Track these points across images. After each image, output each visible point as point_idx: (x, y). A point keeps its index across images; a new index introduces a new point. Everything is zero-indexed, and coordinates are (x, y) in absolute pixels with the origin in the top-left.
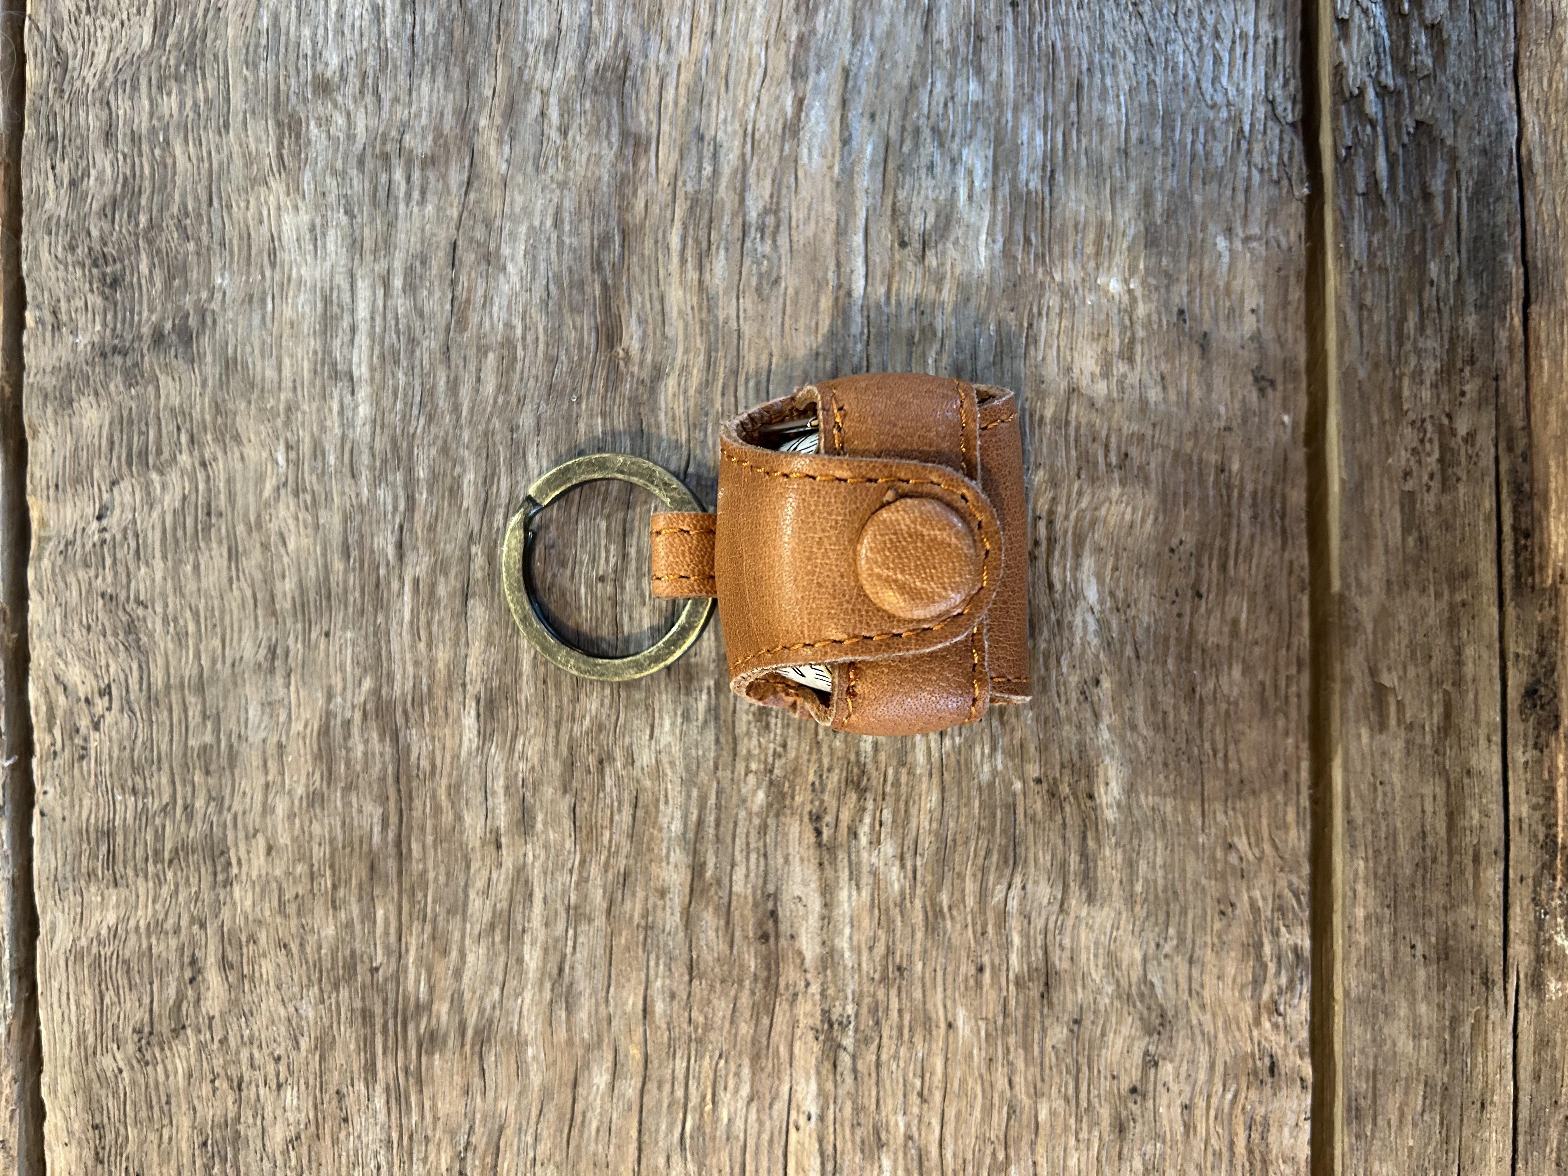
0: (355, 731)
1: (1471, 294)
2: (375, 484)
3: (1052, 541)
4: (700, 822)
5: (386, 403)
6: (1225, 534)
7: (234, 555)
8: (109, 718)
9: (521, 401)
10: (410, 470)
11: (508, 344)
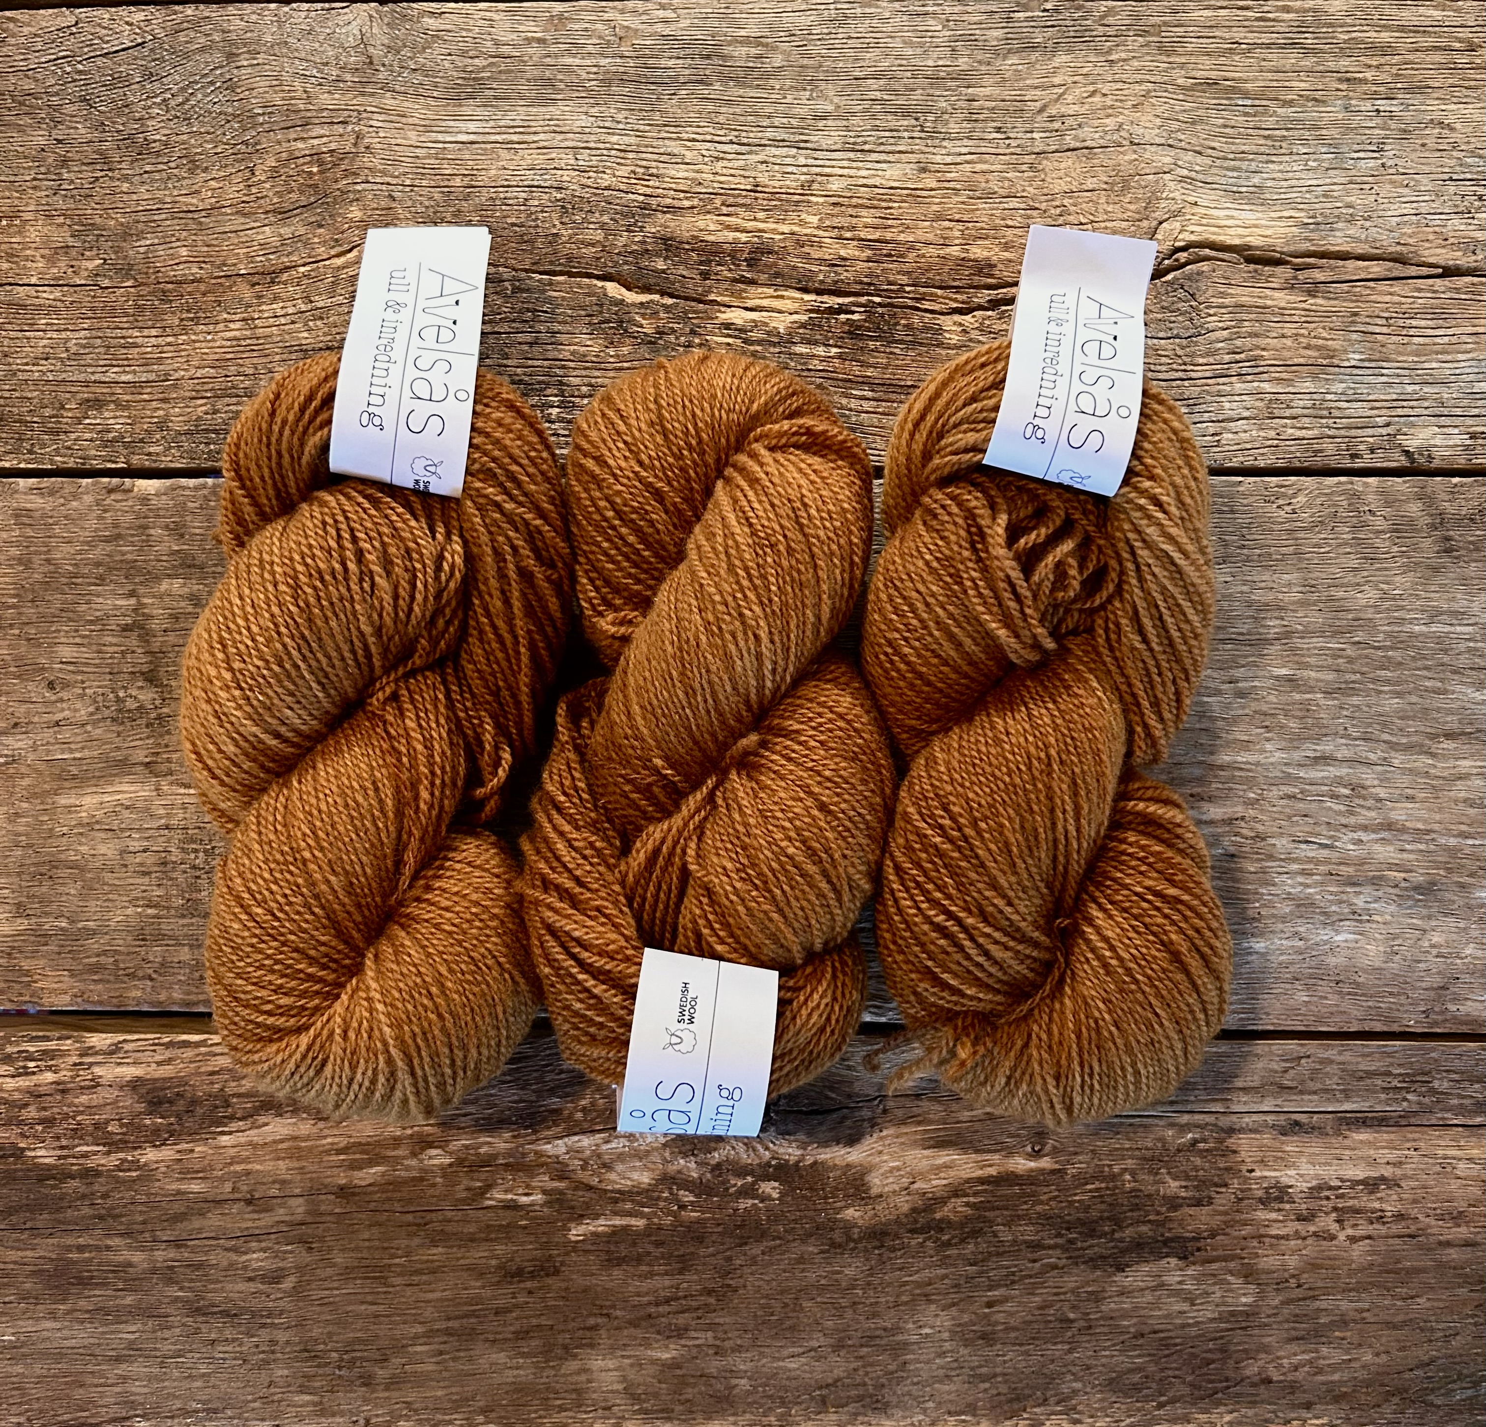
0: (1278, 622)
1: (1467, 1102)
2: (1384, 632)
3: (1360, 921)
4: (1241, 769)
5: (1421, 639)
6: (1362, 995)
7: (1355, 570)
8: (1282, 513)
9: (1421, 696)
10: (1391, 648)
11: (1445, 692)
